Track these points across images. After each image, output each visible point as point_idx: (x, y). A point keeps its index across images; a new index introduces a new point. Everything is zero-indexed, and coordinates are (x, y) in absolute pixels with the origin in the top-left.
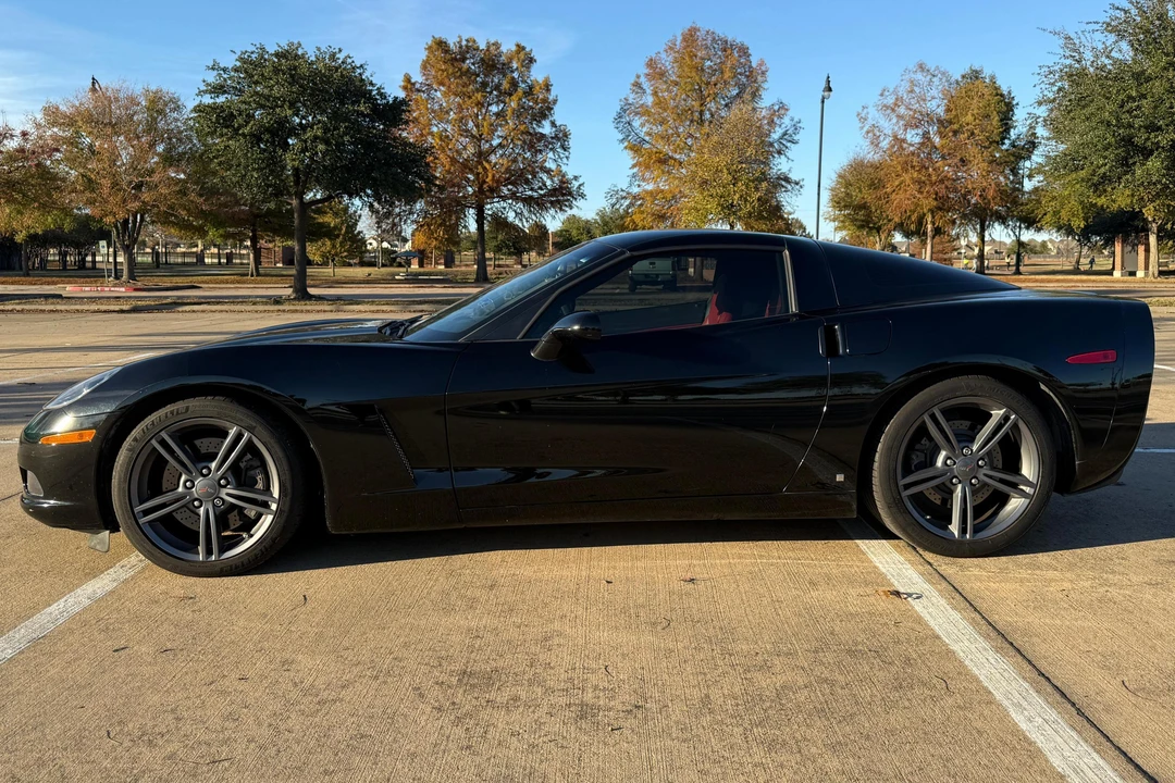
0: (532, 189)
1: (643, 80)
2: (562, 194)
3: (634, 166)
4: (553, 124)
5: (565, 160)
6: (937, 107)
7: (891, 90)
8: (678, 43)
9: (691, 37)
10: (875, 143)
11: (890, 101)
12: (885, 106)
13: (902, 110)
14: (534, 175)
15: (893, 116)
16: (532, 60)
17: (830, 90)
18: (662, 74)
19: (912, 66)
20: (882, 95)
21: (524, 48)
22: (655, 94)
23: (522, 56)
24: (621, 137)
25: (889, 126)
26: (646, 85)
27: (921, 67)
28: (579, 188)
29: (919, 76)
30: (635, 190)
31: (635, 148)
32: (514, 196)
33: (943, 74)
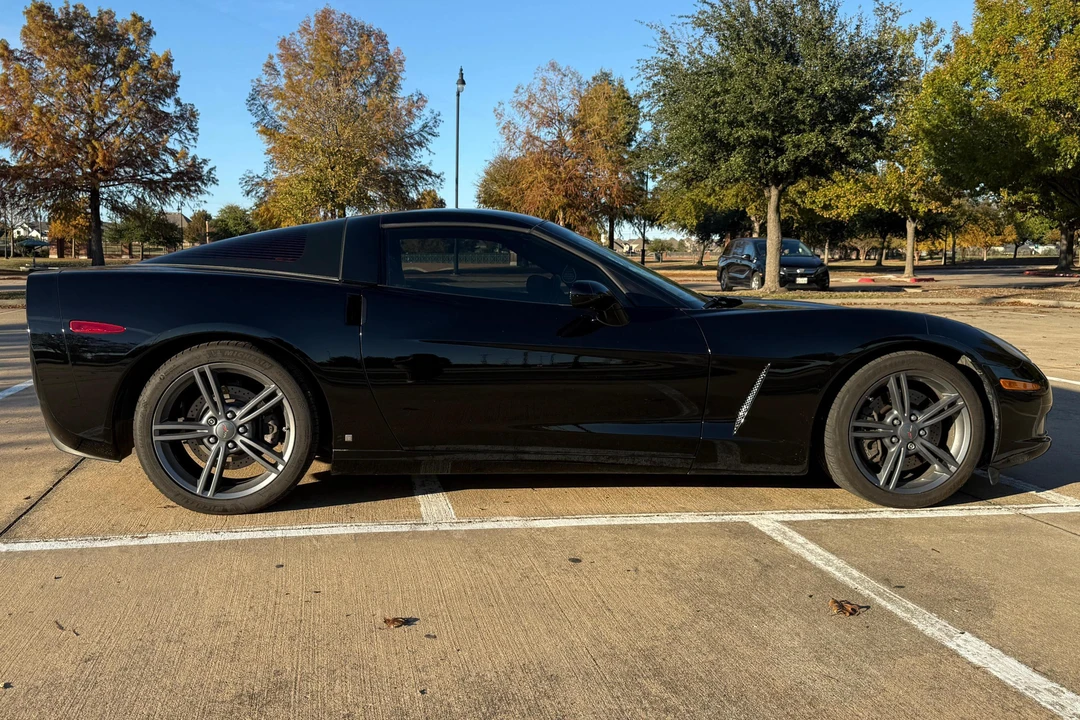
0: (152, 172)
1: (276, 60)
2: (192, 178)
3: (269, 152)
4: (178, 102)
5: (192, 142)
6: (569, 106)
7: (525, 88)
8: (312, 25)
9: (325, 18)
10: (511, 140)
11: (524, 98)
12: (519, 103)
13: (535, 108)
14: (156, 155)
15: (527, 113)
16: (150, 33)
17: (463, 83)
18: (296, 57)
19: (545, 64)
20: (517, 92)
21: (141, 19)
22: (289, 76)
23: (139, 26)
24: (255, 120)
25: (523, 123)
26: (279, 66)
27: (553, 66)
28: (210, 172)
29: (552, 76)
30: (271, 177)
31: (269, 132)
32: (133, 180)
33: (574, 74)
